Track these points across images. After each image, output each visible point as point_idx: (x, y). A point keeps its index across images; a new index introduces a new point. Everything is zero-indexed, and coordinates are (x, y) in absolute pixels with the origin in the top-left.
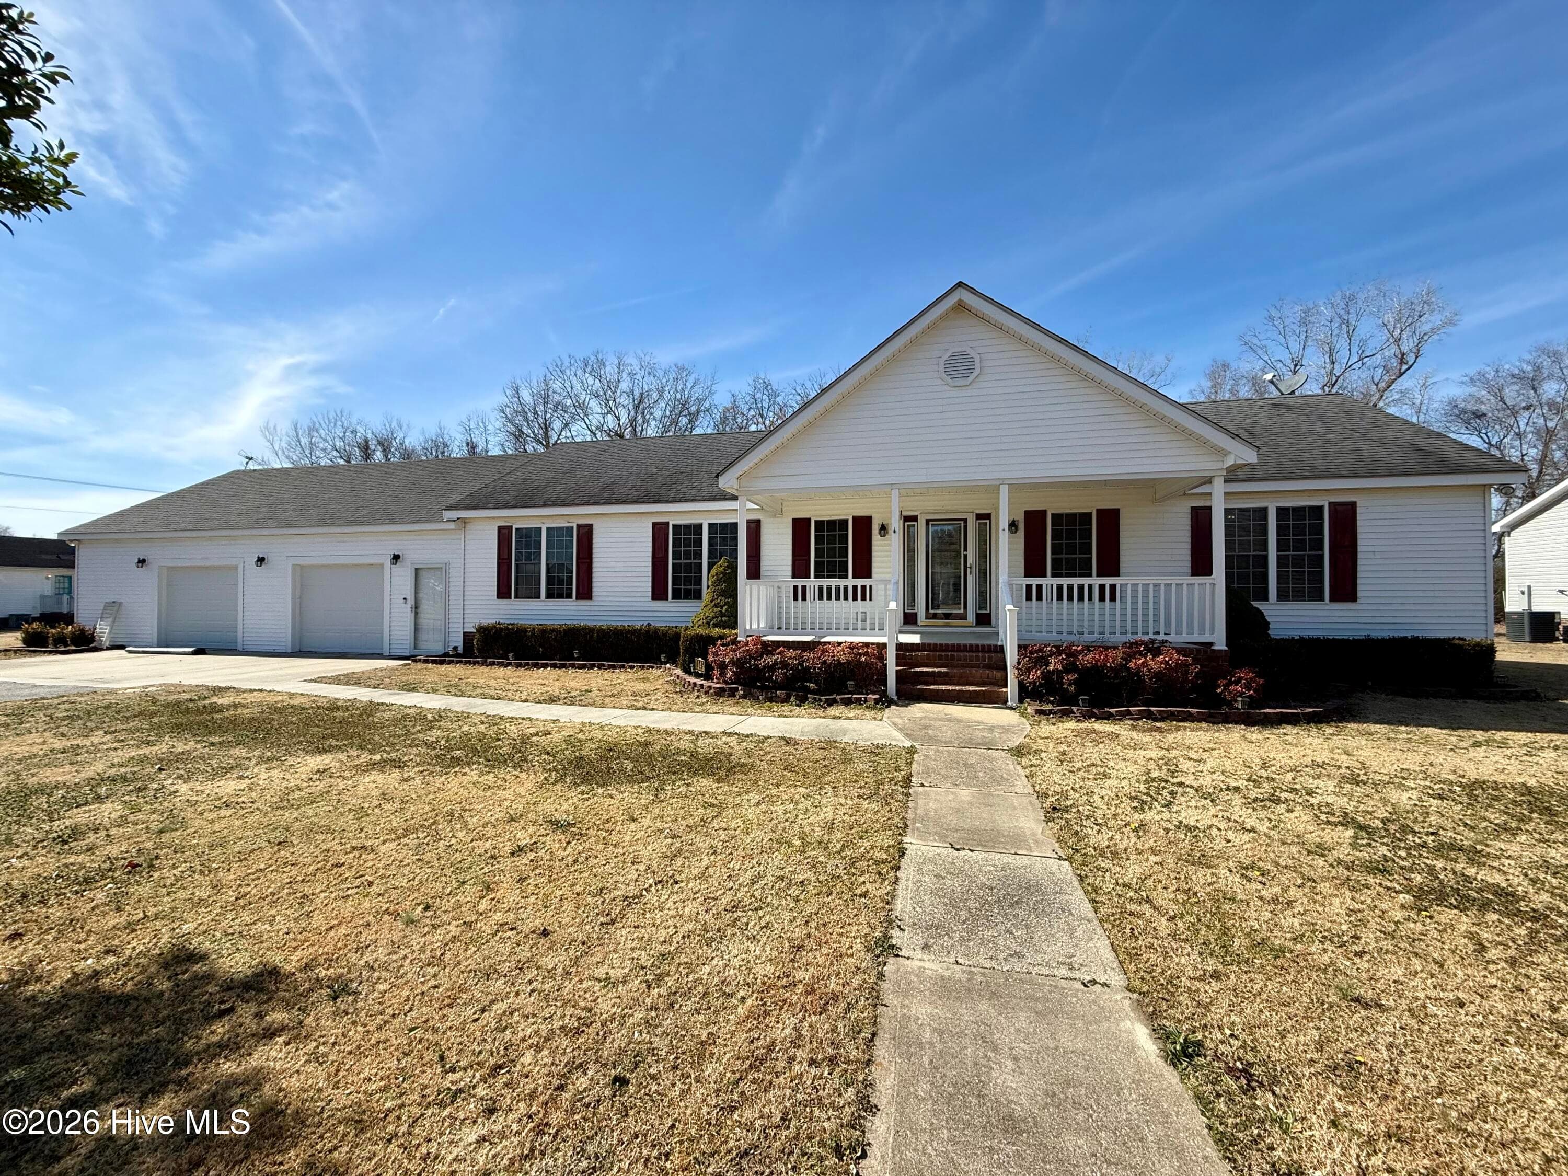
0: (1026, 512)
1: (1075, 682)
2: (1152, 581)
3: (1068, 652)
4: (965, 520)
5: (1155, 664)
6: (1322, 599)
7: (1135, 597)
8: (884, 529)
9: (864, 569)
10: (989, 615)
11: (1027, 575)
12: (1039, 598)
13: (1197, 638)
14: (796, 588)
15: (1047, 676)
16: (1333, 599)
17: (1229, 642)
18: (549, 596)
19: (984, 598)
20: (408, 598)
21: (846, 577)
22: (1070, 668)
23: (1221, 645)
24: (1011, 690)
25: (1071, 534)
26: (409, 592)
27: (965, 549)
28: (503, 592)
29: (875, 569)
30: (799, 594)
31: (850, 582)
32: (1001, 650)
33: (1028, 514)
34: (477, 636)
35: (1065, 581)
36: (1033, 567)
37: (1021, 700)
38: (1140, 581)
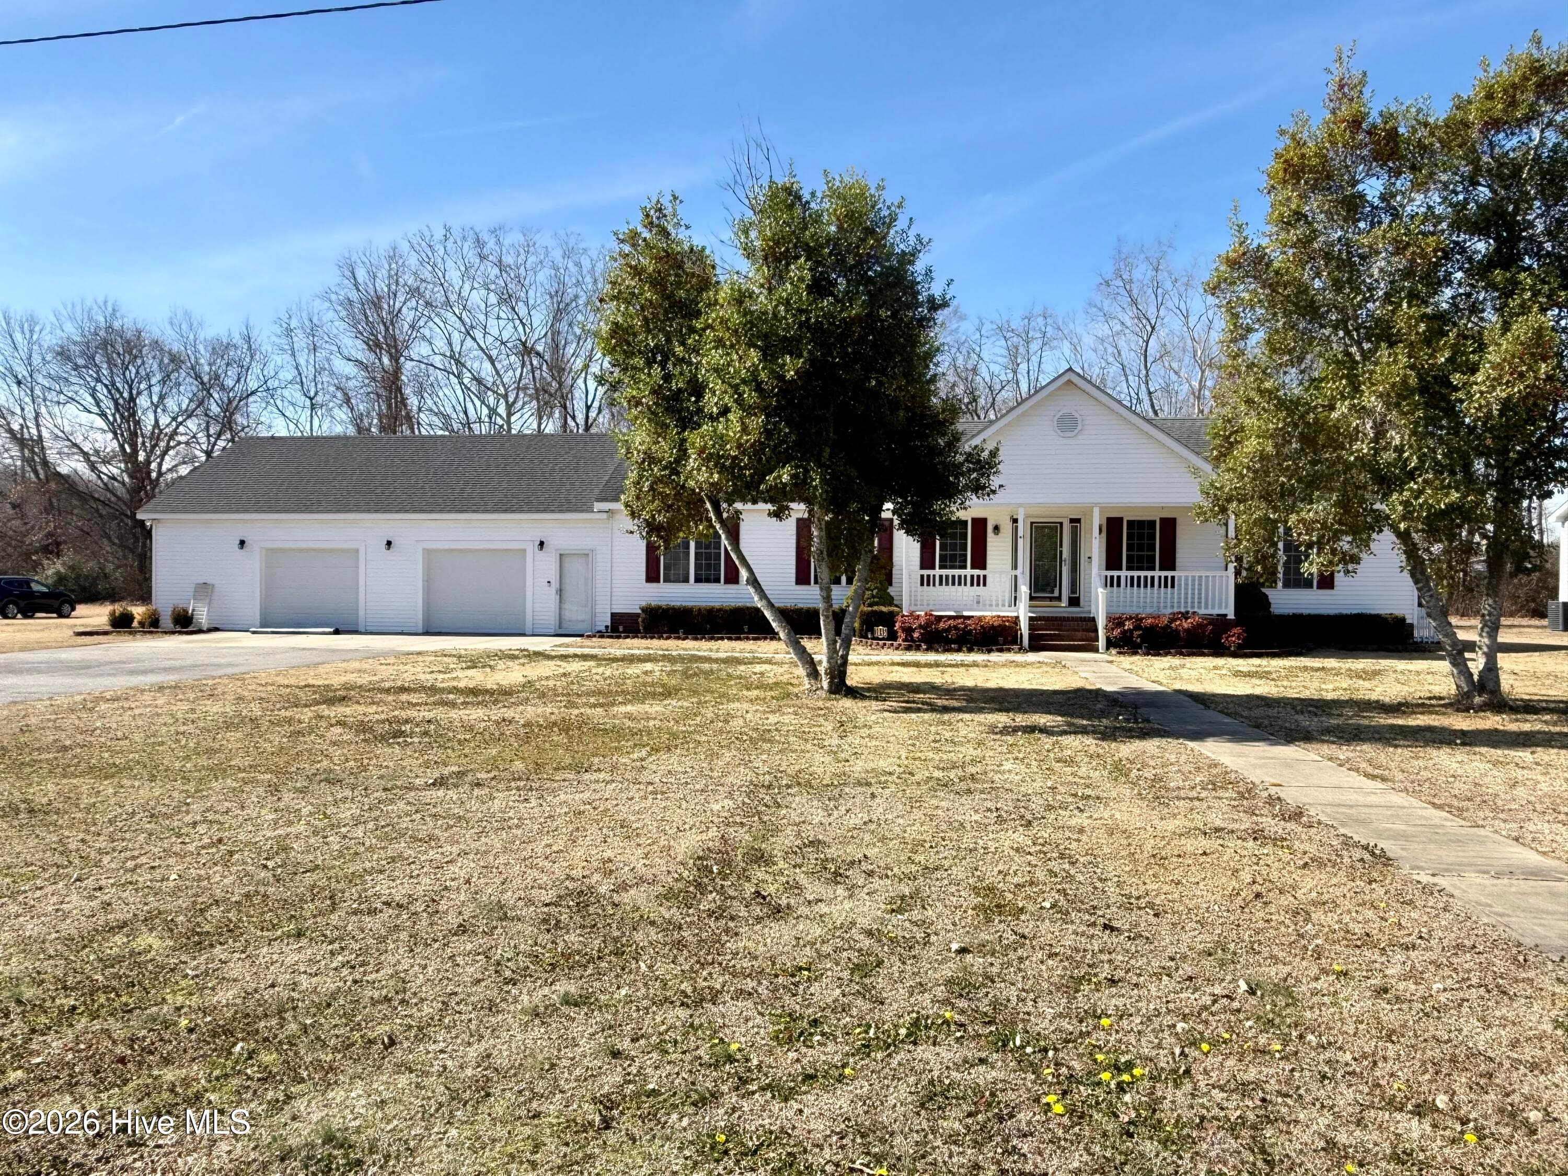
0: (1108, 518)
1: (1139, 636)
2: (1197, 574)
3: (1138, 619)
4: (1061, 524)
5: (1186, 624)
6: (1312, 588)
7: (1186, 584)
8: (997, 529)
9: (980, 561)
10: (1078, 598)
11: (1108, 568)
12: (1119, 585)
13: (1216, 611)
14: (922, 576)
15: (1124, 632)
16: (1319, 588)
17: (1235, 615)
18: (698, 580)
19: (1074, 584)
20: (553, 581)
21: (965, 567)
22: (1137, 627)
23: (1231, 616)
24: (1102, 643)
25: (1141, 536)
26: (553, 576)
27: (1061, 546)
28: (652, 576)
29: (988, 562)
30: (925, 581)
31: (969, 571)
32: (1093, 620)
33: (1109, 520)
34: (643, 615)
35: (1136, 574)
36: (1112, 562)
37: (1108, 649)
38: (1190, 574)
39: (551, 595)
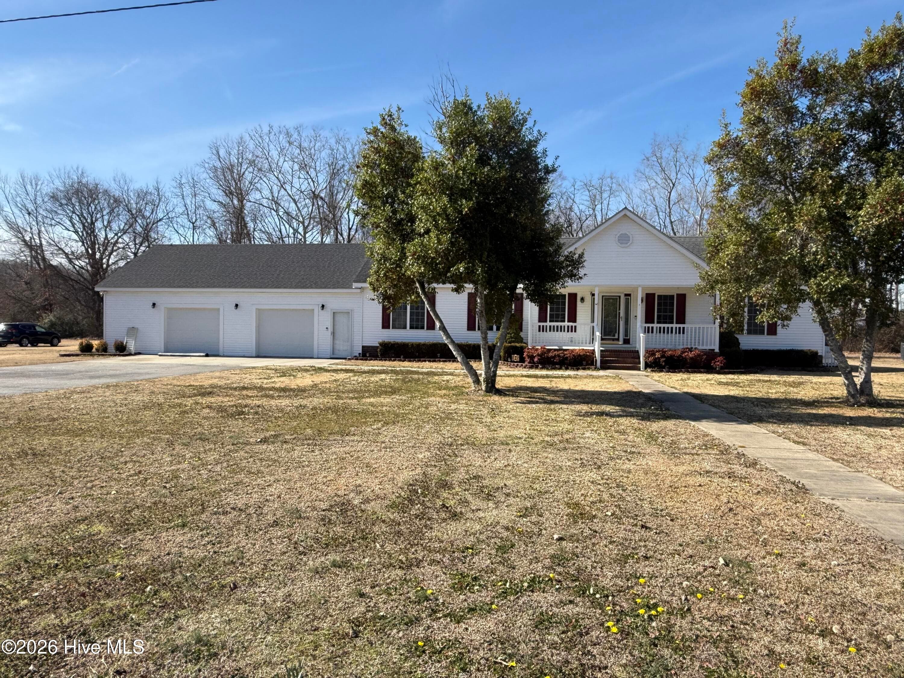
0: (647, 294)
1: (664, 361)
2: (697, 326)
3: (663, 352)
4: (620, 297)
5: (691, 355)
6: (764, 334)
7: (691, 332)
8: (582, 299)
9: (573, 318)
10: (629, 340)
11: (646, 322)
12: (652, 332)
13: (709, 348)
14: (540, 326)
15: (655, 359)
16: (768, 334)
17: (719, 350)
18: (411, 328)
19: (627, 332)
20: (329, 327)
21: (564, 321)
22: (663, 356)
23: (717, 350)
24: (642, 365)
25: (665, 304)
26: (329, 324)
27: (619, 309)
28: (385, 325)
29: (578, 318)
30: (541, 329)
31: (566, 324)
32: (638, 352)
34: (380, 347)
35: (662, 325)
36: (649, 319)
37: (646, 368)
38: (694, 326)
39: (328, 335)
